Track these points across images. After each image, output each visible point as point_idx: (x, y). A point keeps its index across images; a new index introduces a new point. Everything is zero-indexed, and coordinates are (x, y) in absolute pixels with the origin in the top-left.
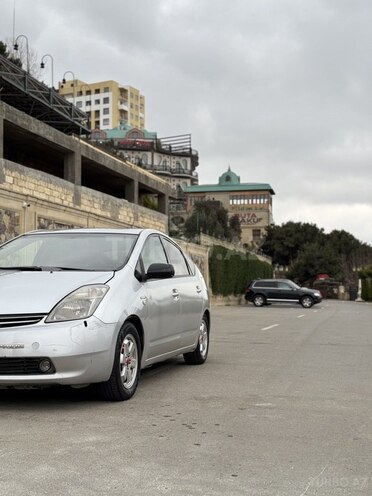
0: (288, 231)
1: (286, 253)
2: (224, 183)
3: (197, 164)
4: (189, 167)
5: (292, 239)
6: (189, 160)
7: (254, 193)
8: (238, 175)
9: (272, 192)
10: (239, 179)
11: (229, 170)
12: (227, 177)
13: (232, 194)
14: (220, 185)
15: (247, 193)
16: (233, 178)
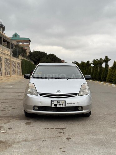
0: (37, 54)
1: (36, 61)
2: (14, 37)
3: (4, 30)
4: (2, 31)
5: (38, 56)
6: (2, 29)
7: (24, 41)
8: (19, 35)
9: (30, 41)
10: (19, 36)
11: (16, 33)
12: (15, 35)
13: (17, 41)
14: (13, 38)
15: (22, 41)
16: (17, 35)
